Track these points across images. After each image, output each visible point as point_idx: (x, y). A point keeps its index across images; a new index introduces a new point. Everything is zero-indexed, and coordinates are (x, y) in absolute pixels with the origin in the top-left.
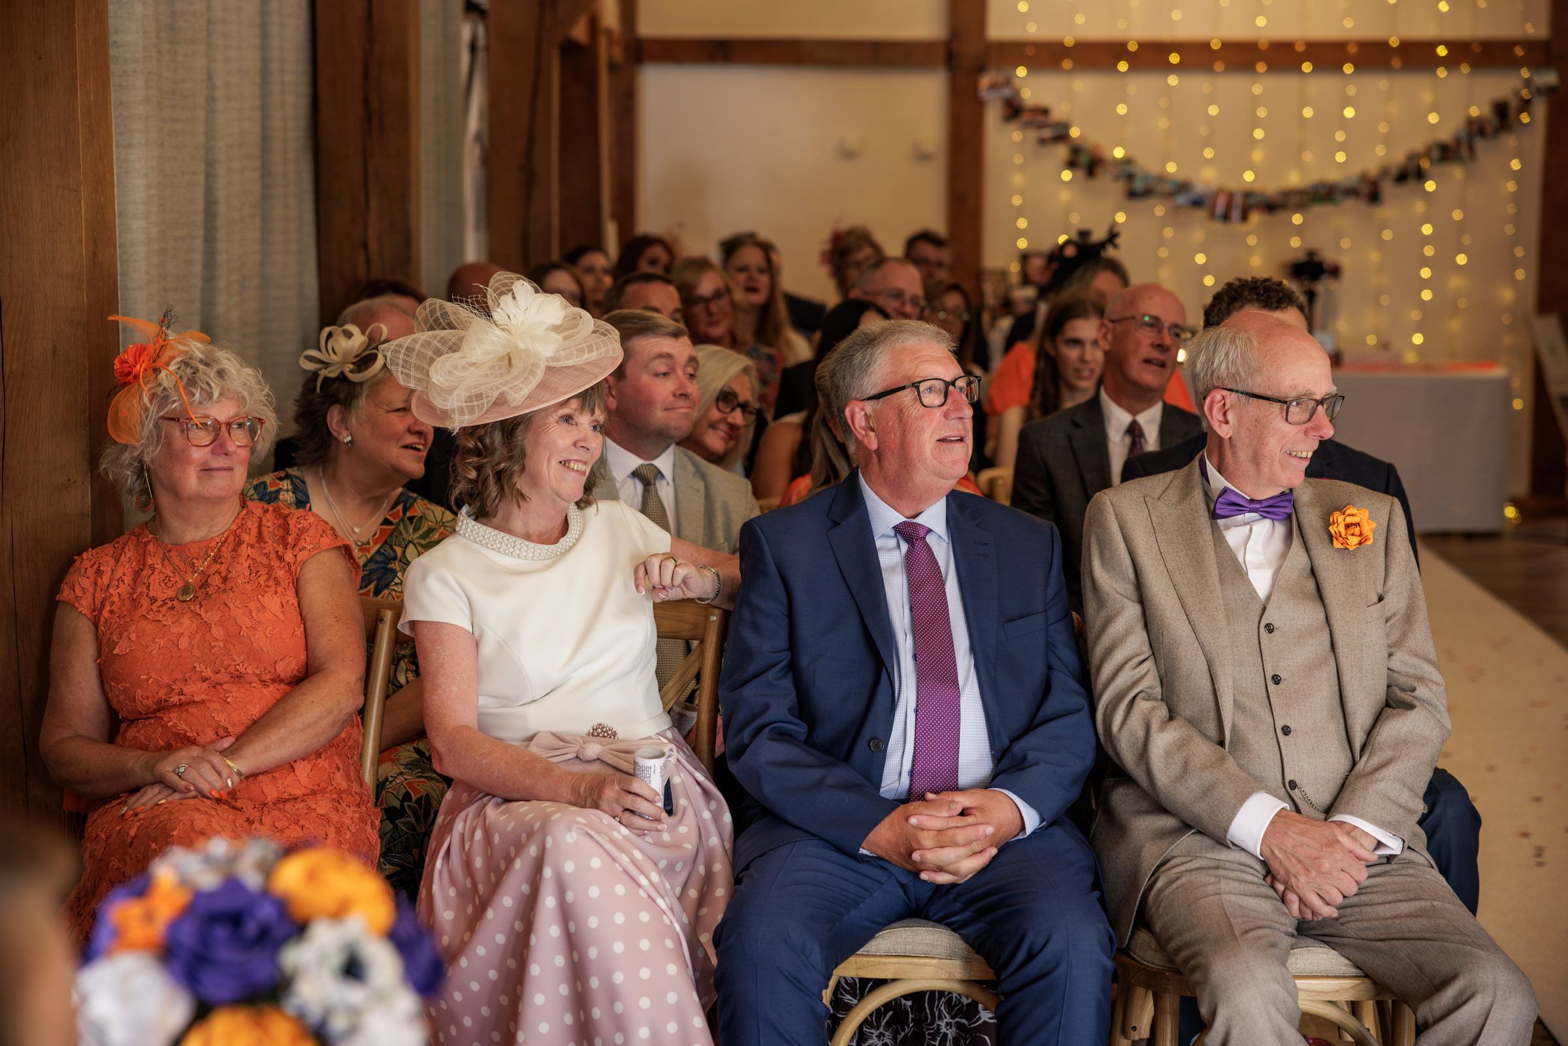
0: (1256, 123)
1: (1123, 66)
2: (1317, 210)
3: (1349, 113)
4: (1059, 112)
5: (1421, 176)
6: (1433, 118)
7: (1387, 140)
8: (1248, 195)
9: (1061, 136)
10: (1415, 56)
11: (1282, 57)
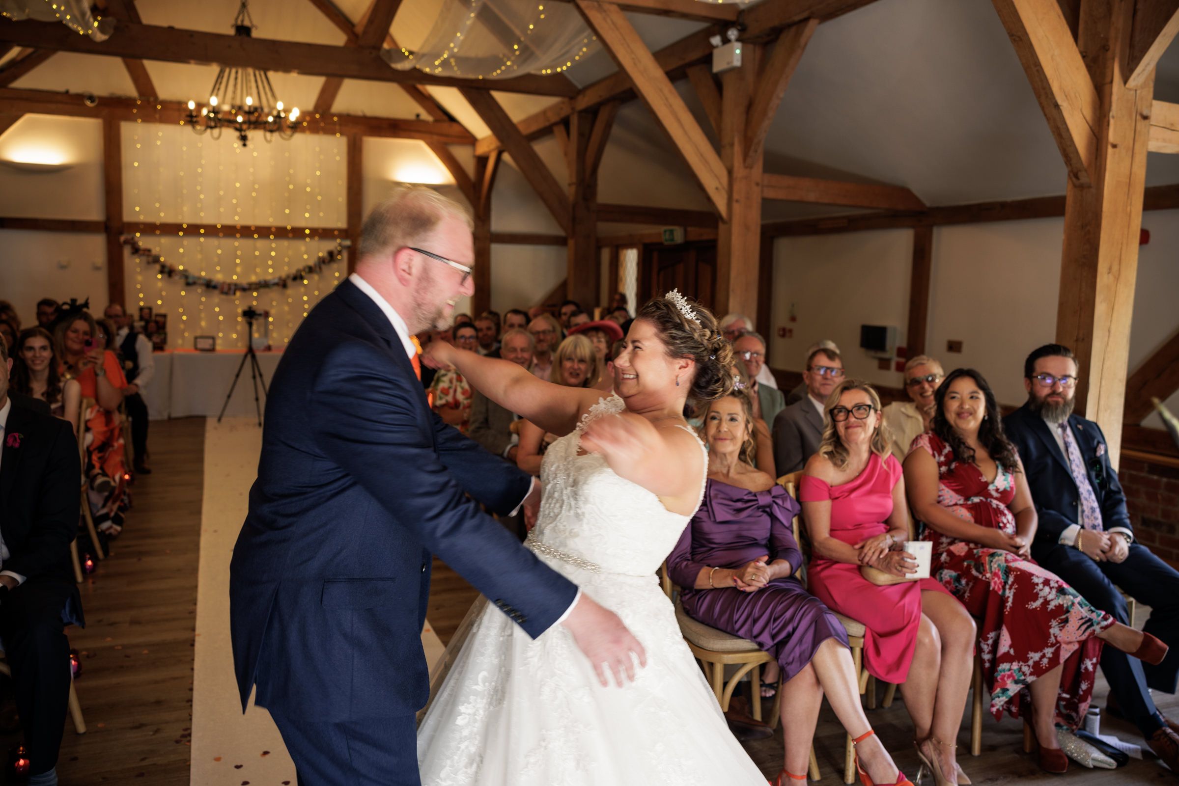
0: (237, 257)
1: (181, 234)
2: (262, 290)
3: (273, 254)
4: (156, 250)
5: (302, 278)
6: (305, 257)
7: (289, 264)
8: (236, 285)
9: (156, 260)
10: (297, 233)
11: (246, 232)
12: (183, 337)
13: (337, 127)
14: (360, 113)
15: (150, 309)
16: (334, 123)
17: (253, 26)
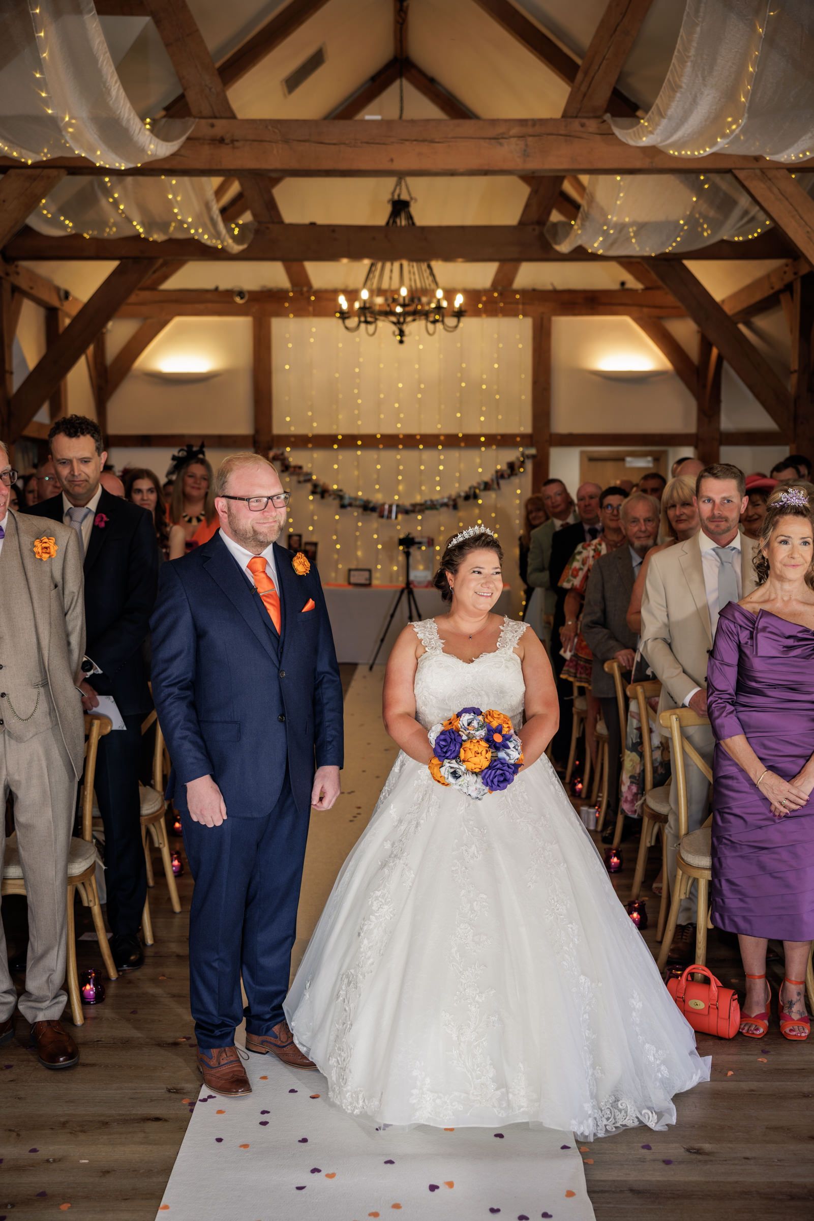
0: (399, 472)
1: (335, 446)
2: (428, 512)
3: (441, 468)
4: (307, 467)
5: (476, 497)
6: (480, 470)
7: (460, 480)
8: (398, 506)
9: (309, 480)
10: (471, 441)
11: (410, 441)
12: (337, 570)
13: (520, 307)
14: (550, 287)
15: (300, 536)
16: (517, 302)
17: (412, 198)
